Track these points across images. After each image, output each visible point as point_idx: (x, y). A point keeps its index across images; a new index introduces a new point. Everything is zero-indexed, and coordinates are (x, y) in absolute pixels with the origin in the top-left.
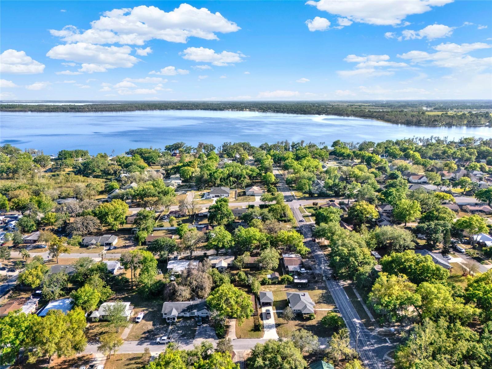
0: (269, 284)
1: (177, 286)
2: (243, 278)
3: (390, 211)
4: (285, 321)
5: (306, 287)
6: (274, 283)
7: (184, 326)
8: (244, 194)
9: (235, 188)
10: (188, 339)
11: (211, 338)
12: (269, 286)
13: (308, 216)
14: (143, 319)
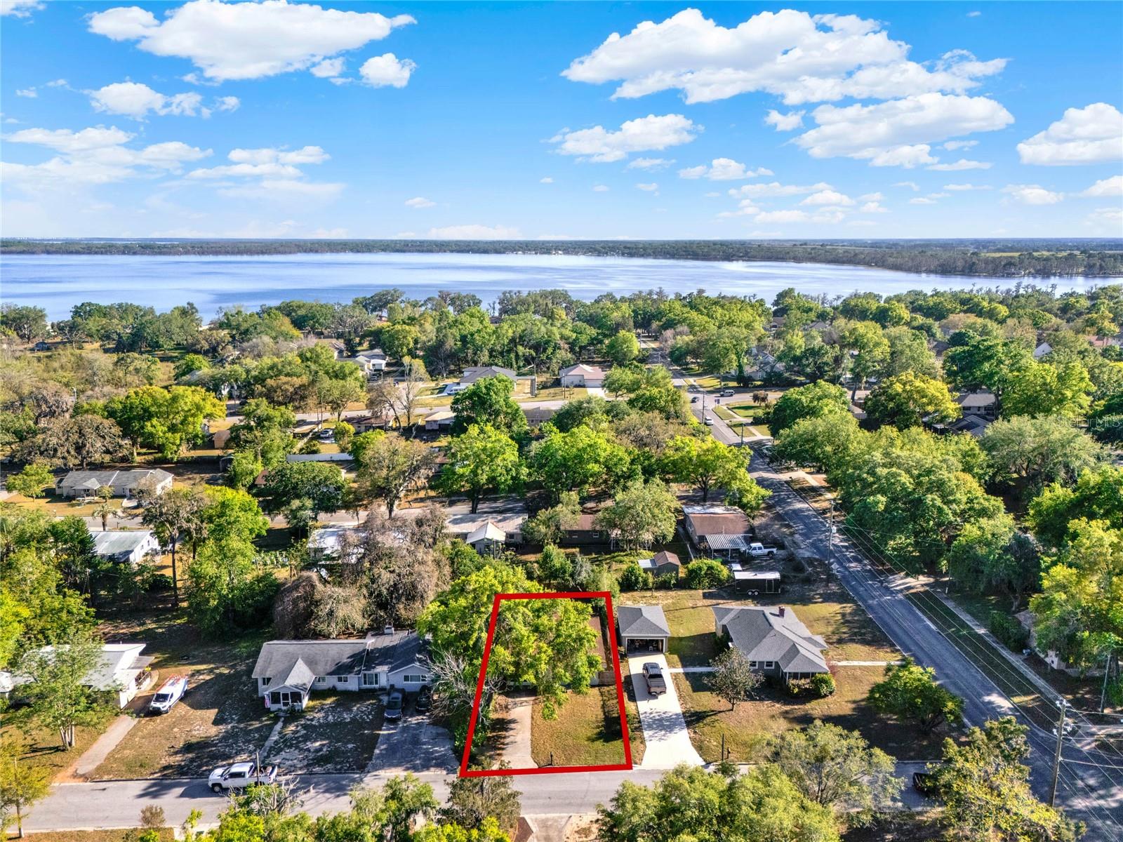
0: (645, 588)
1: (320, 586)
2: (558, 565)
3: (979, 408)
4: (724, 701)
5: (776, 595)
6: (664, 586)
7: (335, 724)
8: (557, 383)
9: (531, 373)
10: (339, 771)
11: (438, 766)
12: (648, 594)
13: (741, 425)
14: (182, 699)
